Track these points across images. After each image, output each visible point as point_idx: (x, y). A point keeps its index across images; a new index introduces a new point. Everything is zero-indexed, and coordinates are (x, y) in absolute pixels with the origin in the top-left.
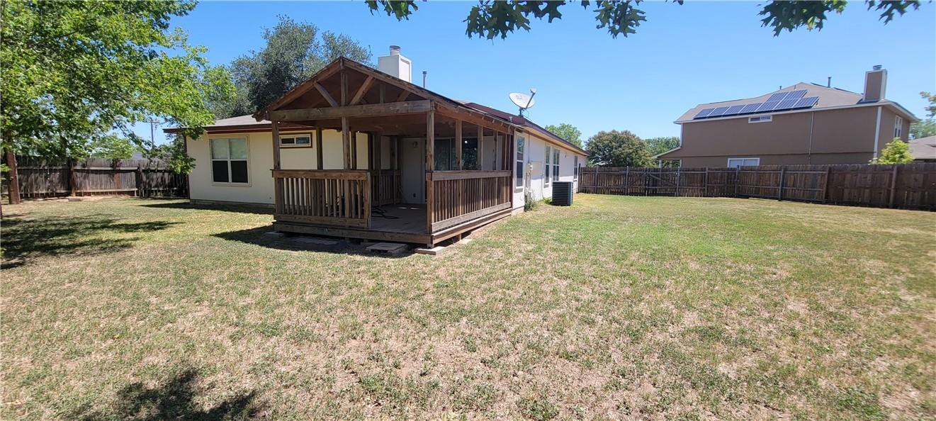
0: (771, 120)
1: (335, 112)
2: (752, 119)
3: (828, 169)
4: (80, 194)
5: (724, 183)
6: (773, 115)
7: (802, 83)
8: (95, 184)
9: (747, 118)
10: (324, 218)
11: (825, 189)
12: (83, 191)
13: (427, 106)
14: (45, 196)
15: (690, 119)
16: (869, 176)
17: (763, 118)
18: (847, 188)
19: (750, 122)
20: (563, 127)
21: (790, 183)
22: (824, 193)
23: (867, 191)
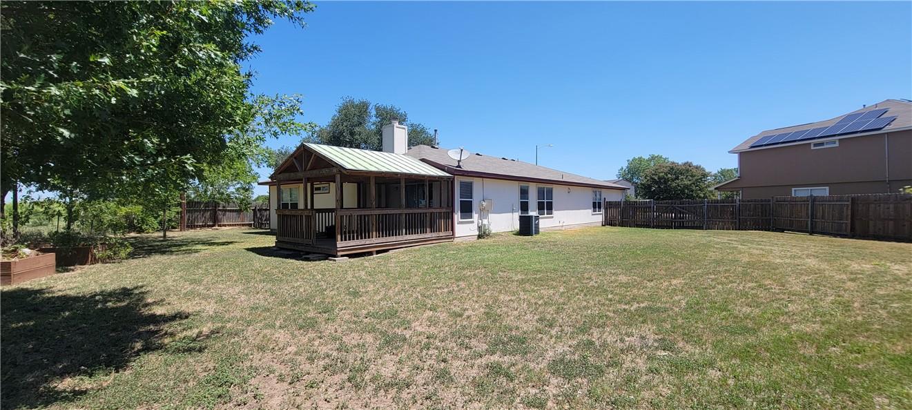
0: (837, 145)
1: (300, 175)
2: (816, 145)
3: (850, 199)
4: (220, 226)
5: (758, 215)
6: (839, 140)
7: (888, 100)
8: (228, 219)
9: (810, 144)
10: (291, 238)
11: (849, 221)
12: (222, 223)
13: (335, 170)
14: (201, 227)
15: (746, 148)
16: (892, 206)
17: (827, 143)
18: (872, 220)
19: (812, 148)
20: (653, 158)
21: (819, 214)
22: (849, 225)
23: (891, 223)
